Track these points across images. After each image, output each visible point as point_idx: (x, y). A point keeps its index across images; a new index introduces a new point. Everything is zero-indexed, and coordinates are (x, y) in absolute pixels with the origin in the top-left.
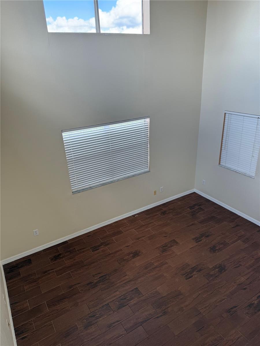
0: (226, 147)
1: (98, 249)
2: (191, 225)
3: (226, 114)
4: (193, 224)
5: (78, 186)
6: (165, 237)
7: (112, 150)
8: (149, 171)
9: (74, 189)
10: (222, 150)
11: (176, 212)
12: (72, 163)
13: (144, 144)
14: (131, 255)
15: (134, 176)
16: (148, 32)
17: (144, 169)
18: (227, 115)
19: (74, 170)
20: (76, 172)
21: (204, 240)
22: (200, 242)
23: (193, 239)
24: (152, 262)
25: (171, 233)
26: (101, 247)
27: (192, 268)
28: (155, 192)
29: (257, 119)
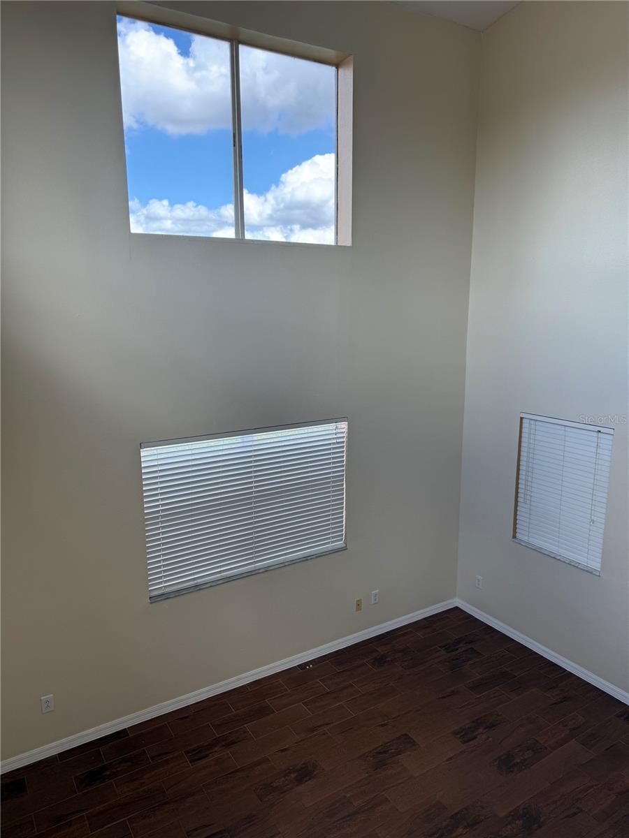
0: (528, 497)
1: (207, 756)
2: (448, 696)
3: (524, 419)
4: (453, 693)
5: (166, 582)
6: (382, 725)
7: (256, 492)
8: (344, 549)
9: (157, 587)
10: (519, 504)
11: (411, 659)
12: (157, 523)
13: (333, 482)
14: (293, 775)
15: (306, 559)
16: (347, 241)
17: (333, 542)
18: (526, 425)
19: (159, 539)
20: (164, 544)
21: (484, 736)
22: (472, 742)
23: (455, 733)
24: (348, 795)
25: (399, 716)
26: (214, 750)
27: (452, 817)
28: (358, 605)
29: (595, 434)
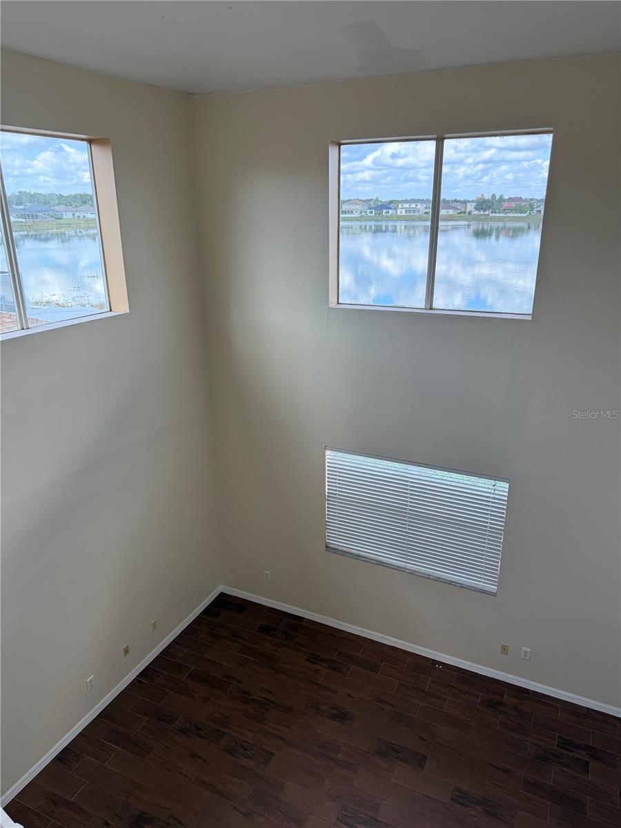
1: (316, 664)
2: (499, 769)
4: (507, 771)
6: (422, 738)
8: (494, 594)
11: (519, 724)
12: (335, 501)
14: (334, 711)
17: (484, 583)
19: (336, 513)
21: (473, 812)
22: (458, 806)
23: (458, 790)
24: (342, 748)
25: (441, 744)
26: (322, 664)
28: (505, 650)
